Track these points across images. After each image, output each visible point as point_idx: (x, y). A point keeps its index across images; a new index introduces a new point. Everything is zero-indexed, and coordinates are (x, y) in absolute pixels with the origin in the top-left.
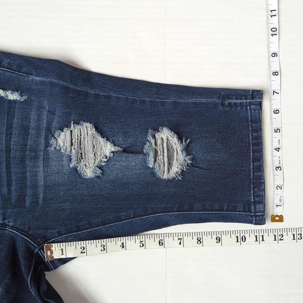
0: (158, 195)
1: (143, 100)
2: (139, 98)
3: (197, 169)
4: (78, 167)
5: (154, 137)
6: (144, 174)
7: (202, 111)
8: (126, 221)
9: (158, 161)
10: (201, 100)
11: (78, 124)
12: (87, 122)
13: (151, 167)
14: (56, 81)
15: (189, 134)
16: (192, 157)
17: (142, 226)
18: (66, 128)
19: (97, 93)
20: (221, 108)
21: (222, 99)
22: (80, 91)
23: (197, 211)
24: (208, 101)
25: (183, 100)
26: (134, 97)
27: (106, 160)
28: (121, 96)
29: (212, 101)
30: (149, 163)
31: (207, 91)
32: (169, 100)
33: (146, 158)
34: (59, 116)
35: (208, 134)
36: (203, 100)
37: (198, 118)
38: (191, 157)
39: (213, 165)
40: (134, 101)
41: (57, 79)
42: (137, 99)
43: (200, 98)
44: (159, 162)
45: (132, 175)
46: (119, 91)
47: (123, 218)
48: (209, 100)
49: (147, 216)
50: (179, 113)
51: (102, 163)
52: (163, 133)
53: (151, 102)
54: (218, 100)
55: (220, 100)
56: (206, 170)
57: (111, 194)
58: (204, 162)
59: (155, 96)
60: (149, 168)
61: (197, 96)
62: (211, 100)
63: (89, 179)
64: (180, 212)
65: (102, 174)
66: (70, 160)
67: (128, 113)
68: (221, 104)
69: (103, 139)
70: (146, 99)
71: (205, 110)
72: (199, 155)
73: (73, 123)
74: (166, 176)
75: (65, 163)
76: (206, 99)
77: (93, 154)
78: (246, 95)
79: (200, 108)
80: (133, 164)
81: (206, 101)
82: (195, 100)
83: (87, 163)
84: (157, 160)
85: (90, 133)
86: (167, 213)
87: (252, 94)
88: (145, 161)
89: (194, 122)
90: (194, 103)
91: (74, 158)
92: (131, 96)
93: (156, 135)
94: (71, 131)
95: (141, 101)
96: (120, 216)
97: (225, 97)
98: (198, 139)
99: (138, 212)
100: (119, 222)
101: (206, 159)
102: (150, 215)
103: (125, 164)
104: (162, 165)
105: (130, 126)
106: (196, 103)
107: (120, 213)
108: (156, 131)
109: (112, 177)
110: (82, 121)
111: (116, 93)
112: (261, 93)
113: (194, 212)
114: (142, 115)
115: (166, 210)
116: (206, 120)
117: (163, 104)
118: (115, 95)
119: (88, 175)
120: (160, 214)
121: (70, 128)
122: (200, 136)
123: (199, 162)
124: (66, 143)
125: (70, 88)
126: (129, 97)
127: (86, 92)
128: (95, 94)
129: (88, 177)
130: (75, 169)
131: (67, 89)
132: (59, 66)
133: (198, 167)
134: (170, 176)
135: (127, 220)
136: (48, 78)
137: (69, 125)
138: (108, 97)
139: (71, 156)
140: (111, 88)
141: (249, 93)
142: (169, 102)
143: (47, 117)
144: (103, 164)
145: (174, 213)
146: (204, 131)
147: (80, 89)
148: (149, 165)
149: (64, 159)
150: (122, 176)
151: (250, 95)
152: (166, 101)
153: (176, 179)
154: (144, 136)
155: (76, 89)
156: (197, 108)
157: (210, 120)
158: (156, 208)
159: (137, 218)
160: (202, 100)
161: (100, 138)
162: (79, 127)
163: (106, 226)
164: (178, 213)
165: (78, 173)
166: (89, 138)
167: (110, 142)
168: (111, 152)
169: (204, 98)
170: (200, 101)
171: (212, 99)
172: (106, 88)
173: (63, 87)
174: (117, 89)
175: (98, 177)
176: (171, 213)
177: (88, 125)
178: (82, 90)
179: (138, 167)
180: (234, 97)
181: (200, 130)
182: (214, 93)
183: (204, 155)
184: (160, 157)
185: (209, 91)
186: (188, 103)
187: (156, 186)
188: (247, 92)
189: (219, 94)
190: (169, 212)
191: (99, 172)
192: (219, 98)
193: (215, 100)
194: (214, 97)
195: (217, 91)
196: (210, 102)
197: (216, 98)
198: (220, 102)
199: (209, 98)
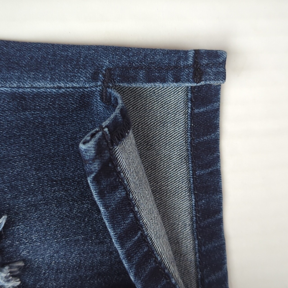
7: (43, 118)
10: (37, 84)
15: (5, 193)
16: (21, 264)
20: (101, 109)
21: (103, 82)
24: (60, 88)
29: (73, 88)
31: (54, 55)
35: (66, 191)
36: (45, 86)
37: (33, 141)
38: (18, 267)
39: (86, 277)
43: (35, 79)
48: (62, 85)
54: (92, 84)
55: (99, 83)
58: (61, 273)
61: (22, 73)
62: (70, 85)
71: (54, 117)
72: (42, 255)
76: (52, 80)
78: (176, 67)
79: (35, 110)
81: (54, 88)
82: (19, 87)
87: (195, 62)
89: (21, 156)
97: (114, 74)
98: (36, 206)
101: (65, 264)
106: (22, 97)
112: (221, 60)
116: (59, 146)
122: (40, 197)
123: (45, 273)
141: (186, 59)
146: (53, 181)
151: (188, 67)
156: (25, 110)
160: (41, 84)
169: (44, 78)
170: (36, 88)
171: (72, 81)
180: (141, 74)
181: (39, 178)
182: (78, 61)
183: (57, 252)
185: (62, 56)
188: (179, 58)
189: (93, 64)
192: (94, 78)
193: (81, 85)
194: (80, 76)
195: (86, 57)
196: (68, 92)
197: (86, 77)
198: (98, 89)
199: (63, 80)
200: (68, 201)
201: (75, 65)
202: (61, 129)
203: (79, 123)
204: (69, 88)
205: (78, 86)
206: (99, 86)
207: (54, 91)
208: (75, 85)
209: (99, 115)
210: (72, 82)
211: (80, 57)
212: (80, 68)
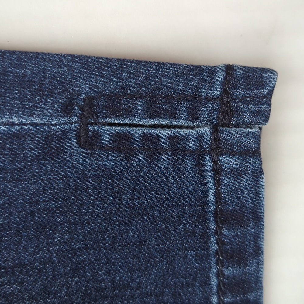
20: (80, 158)
21: (80, 118)
35: (21, 283)
54: (62, 120)
55: (75, 119)
62: (27, 120)
68: (78, 137)
97: (99, 106)
116: (10, 213)
141: (211, 84)
180: (140, 105)
182: (41, 84)
185: (16, 75)
188: (202, 81)
189: (65, 91)
192: (67, 110)
193: (45, 120)
194: (43, 108)
195: (54, 78)
196: (25, 130)
197: (53, 110)
198: (72, 127)
199: (17, 113)
200: (24, 299)
201: (37, 90)
202: (15, 187)
203: (42, 180)
204: (26, 124)
205: (40, 122)
206: (75, 123)
207: (4, 128)
208: (35, 121)
209: (74, 167)
210: (30, 116)
211: (45, 78)
212: (44, 95)
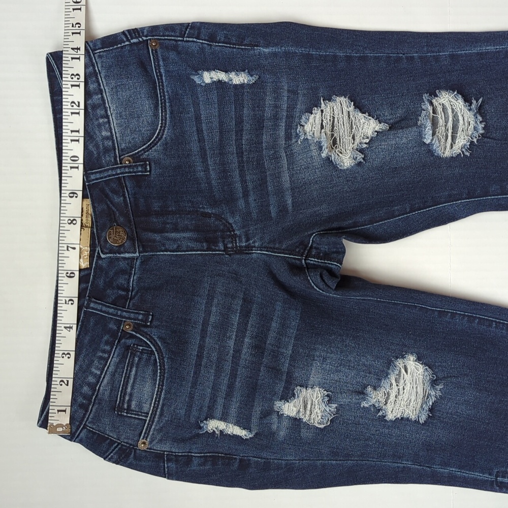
0: (439, 180)
1: (410, 56)
2: (404, 54)
3: (489, 140)
4: (331, 156)
5: (431, 104)
6: (418, 154)
7: (490, 63)
8: (400, 217)
9: (437, 134)
10: (487, 48)
11: (330, 100)
12: (340, 95)
13: (427, 143)
14: (292, 49)
17: (422, 223)
18: (316, 108)
19: (349, 54)
22: (326, 56)
23: (493, 196)
24: (497, 49)
25: (463, 51)
26: (398, 53)
27: (367, 141)
28: (379, 55)
29: (502, 48)
30: (425, 138)
31: (494, 35)
32: (444, 53)
33: (422, 130)
34: (304, 95)
36: (491, 48)
37: (486, 73)
40: (398, 60)
41: (293, 46)
42: (402, 56)
43: (487, 46)
44: (439, 135)
45: (402, 156)
46: (378, 49)
47: (397, 213)
48: (498, 47)
49: (427, 209)
50: (460, 70)
51: (363, 145)
52: (441, 98)
53: (420, 58)
56: (501, 140)
57: (378, 185)
59: (425, 49)
60: (425, 143)
61: (481, 43)
63: (347, 169)
64: (471, 199)
65: (363, 159)
66: (320, 148)
67: (392, 76)
69: (364, 115)
70: (414, 55)
71: (494, 62)
72: (492, 120)
73: (323, 100)
74: (448, 154)
75: (315, 153)
76: (494, 46)
77: (351, 136)
79: (487, 59)
80: (404, 140)
81: (495, 49)
82: (480, 50)
83: (342, 149)
84: (437, 132)
85: (345, 109)
86: (453, 201)
88: (421, 135)
89: (482, 80)
90: (478, 54)
91: (325, 144)
92: (394, 54)
93: (434, 101)
94: (322, 111)
95: (407, 58)
96: (394, 210)
99: (415, 204)
100: (392, 218)
101: (500, 126)
102: (430, 207)
103: (394, 142)
104: (443, 140)
105: (397, 94)
106: (481, 54)
107: (393, 207)
108: (433, 96)
109: (377, 162)
110: (334, 96)
111: (374, 52)
113: (489, 197)
114: (411, 76)
115: (450, 198)
117: (437, 59)
118: (372, 55)
119: (346, 164)
120: (444, 205)
121: (320, 107)
124: (315, 128)
125: (312, 55)
126: (391, 55)
127: (333, 55)
128: (346, 56)
129: (345, 168)
130: (328, 158)
131: (309, 57)
132: (292, 29)
133: (490, 138)
134: (454, 152)
135: (402, 215)
136: (282, 47)
137: (318, 103)
138: (364, 59)
139: (320, 143)
140: (366, 45)
142: (445, 55)
143: (288, 99)
144: (365, 146)
145: (463, 201)
146: (497, 89)
147: (324, 53)
148: (425, 141)
149: (312, 148)
150: (390, 159)
152: (441, 54)
153: (462, 156)
154: (417, 105)
155: (319, 55)
156: (482, 59)
157: (503, 74)
158: (438, 197)
159: (414, 211)
160: (489, 48)
161: (360, 114)
162: (331, 104)
163: (375, 224)
164: (468, 200)
165: (333, 164)
166: (344, 117)
167: (373, 118)
168: (375, 132)
169: (491, 45)
171: (502, 45)
172: (359, 46)
173: (302, 55)
174: (373, 46)
175: (359, 164)
176: (458, 201)
177: (342, 99)
178: (328, 53)
179: (410, 145)
181: (491, 88)
183: (498, 120)
184: (441, 129)
186: (471, 55)
187: (436, 168)
190: (456, 201)
191: (360, 157)
